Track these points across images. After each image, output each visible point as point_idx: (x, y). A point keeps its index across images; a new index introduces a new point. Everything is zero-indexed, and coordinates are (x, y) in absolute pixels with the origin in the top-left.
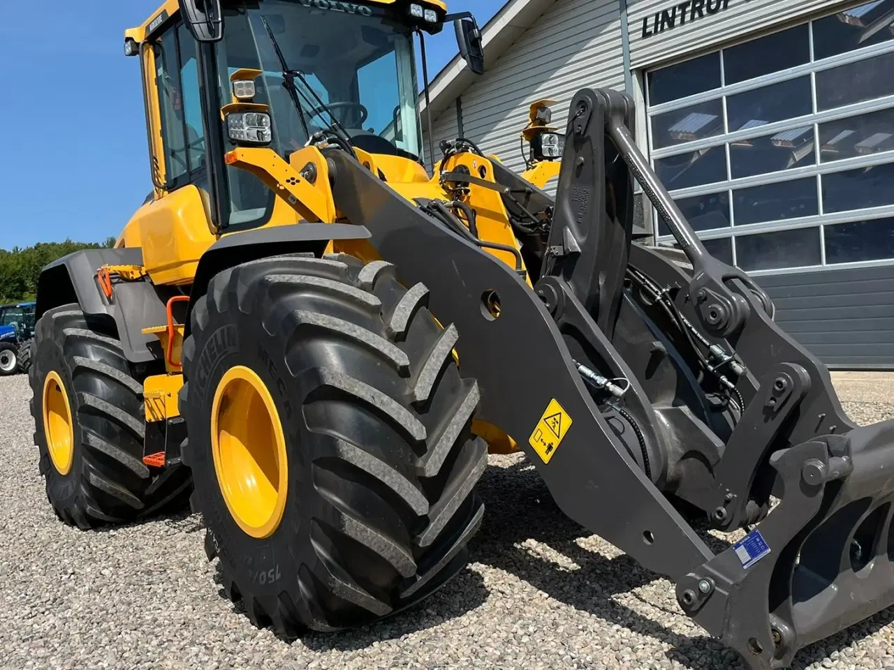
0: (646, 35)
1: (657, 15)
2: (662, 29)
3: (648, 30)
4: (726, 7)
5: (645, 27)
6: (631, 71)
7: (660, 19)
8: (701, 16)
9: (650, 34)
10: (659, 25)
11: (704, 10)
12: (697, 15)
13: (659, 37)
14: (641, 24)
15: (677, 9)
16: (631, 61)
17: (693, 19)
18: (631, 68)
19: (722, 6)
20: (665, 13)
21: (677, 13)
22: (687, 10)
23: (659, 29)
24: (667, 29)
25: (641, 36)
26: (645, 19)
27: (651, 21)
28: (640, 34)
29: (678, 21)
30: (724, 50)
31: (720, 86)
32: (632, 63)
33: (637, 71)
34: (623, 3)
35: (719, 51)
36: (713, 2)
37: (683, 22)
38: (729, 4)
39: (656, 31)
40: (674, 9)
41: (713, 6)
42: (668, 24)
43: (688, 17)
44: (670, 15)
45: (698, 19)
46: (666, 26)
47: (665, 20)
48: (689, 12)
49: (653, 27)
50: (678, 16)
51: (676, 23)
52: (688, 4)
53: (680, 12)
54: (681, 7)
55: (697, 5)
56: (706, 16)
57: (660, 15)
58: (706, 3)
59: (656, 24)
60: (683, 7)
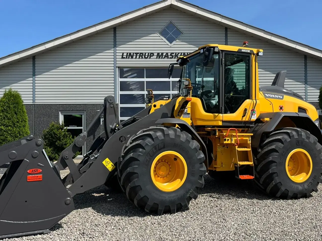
0: (123, 58)
1: (127, 53)
2: (129, 58)
3: (124, 57)
4: (150, 58)
5: (123, 55)
7: (128, 55)
8: (142, 58)
9: (124, 58)
10: (128, 56)
11: (143, 57)
12: (141, 57)
13: (127, 60)
14: (121, 54)
15: (134, 54)
16: (116, 64)
17: (139, 58)
18: (117, 66)
19: (149, 57)
20: (130, 53)
21: (134, 55)
22: (138, 55)
23: (128, 58)
24: (130, 58)
25: (121, 58)
26: (123, 53)
27: (125, 54)
28: (121, 57)
29: (134, 57)
30: (146, 69)
31: (144, 78)
32: (117, 65)
33: (118, 67)
34: (115, 46)
35: (144, 69)
36: (146, 56)
37: (136, 58)
38: (151, 57)
39: (127, 58)
40: (133, 53)
41: (146, 57)
42: (131, 57)
43: (138, 57)
44: (132, 55)
45: (141, 58)
46: (130, 57)
47: (130, 56)
48: (138, 56)
49: (126, 56)
50: (135, 56)
51: (134, 58)
52: (138, 53)
53: (135, 55)
54: (136, 53)
55: (141, 55)
56: (144, 58)
57: (129, 54)
58: (144, 55)
59: (127, 56)
60: (137, 54)
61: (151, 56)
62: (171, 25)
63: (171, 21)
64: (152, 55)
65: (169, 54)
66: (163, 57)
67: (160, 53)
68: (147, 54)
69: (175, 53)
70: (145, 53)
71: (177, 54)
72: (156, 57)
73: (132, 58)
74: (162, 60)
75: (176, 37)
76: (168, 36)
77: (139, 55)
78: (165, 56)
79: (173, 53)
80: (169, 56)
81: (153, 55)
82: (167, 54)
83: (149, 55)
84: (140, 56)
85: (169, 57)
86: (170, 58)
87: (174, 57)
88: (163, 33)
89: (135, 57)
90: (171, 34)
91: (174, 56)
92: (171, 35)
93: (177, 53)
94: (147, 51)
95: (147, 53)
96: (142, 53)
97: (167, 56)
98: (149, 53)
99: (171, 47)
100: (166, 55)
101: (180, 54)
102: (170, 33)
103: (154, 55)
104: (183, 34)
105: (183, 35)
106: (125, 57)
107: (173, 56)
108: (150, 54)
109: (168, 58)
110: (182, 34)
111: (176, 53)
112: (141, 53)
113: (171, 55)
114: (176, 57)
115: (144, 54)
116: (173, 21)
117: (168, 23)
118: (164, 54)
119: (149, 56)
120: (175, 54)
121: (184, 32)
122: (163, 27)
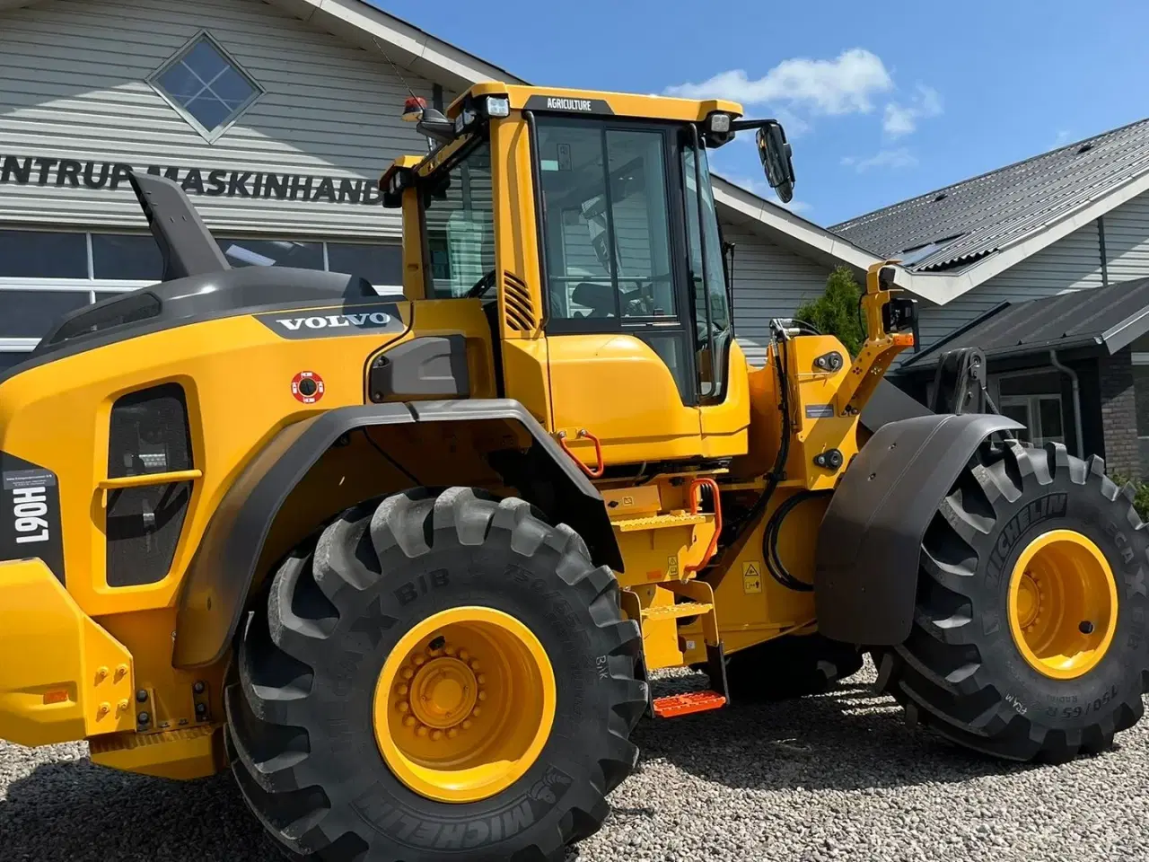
2: (5, 180)
7: (2, 165)
8: (75, 184)
10: (1, 172)
11: (80, 178)
12: (67, 181)
15: (34, 161)
17: (60, 183)
19: (108, 184)
20: (11, 159)
21: (33, 167)
22: (51, 168)
23: (1, 177)
24: (12, 182)
29: (34, 177)
30: (92, 235)
31: (86, 277)
35: (85, 234)
36: (96, 175)
37: (43, 181)
40: (28, 160)
41: (96, 179)
42: (17, 176)
43: (52, 178)
44: (21, 166)
45: (67, 185)
46: (12, 177)
47: (11, 169)
48: (53, 172)
50: (35, 171)
51: (30, 179)
52: (53, 161)
53: (39, 167)
54: (40, 160)
55: (69, 169)
56: (82, 186)
57: (3, 159)
58: (83, 170)
60: (46, 163)
61: (116, 178)
62: (206, 50)
63: (204, 30)
64: (122, 173)
65: (205, 176)
67: (164, 167)
68: (97, 169)
69: (229, 171)
70: (90, 165)
71: (240, 176)
73: (23, 178)
75: (234, 106)
76: (194, 98)
77: (56, 168)
78: (187, 184)
79: (223, 173)
80: (206, 181)
82: (195, 172)
83: (110, 172)
84: (61, 175)
85: (205, 190)
86: (211, 192)
87: (226, 191)
88: (171, 81)
89: (37, 180)
90: (207, 86)
91: (227, 186)
92: (206, 93)
93: (241, 172)
94: (98, 154)
95: (98, 162)
96: (75, 164)
97: (194, 183)
98: (106, 166)
99: (210, 146)
100: (189, 176)
101: (254, 176)
102: (201, 86)
104: (262, 92)
105: (262, 98)
107: (221, 185)
108: (116, 170)
109: (200, 192)
110: (257, 92)
111: (235, 174)
112: (65, 163)
113: (212, 180)
114: (237, 192)
115: (84, 165)
116: (217, 36)
117: (191, 41)
118: (182, 174)
119: (109, 179)
120: (229, 175)
121: (268, 87)
122: (167, 52)
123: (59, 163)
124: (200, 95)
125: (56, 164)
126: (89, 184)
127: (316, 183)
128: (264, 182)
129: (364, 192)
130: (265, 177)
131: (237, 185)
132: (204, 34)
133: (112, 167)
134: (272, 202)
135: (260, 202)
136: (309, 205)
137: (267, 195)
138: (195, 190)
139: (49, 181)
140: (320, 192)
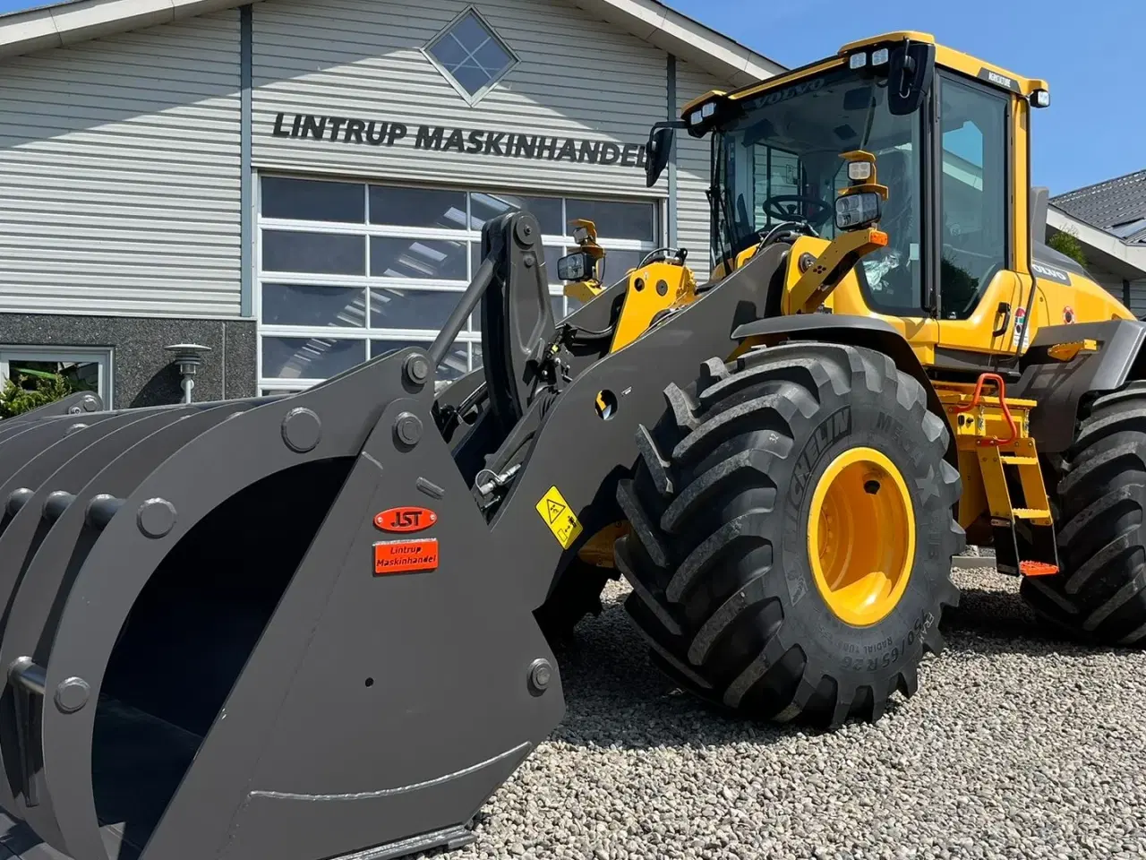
0: (278, 133)
1: (298, 117)
2: (304, 136)
3: (283, 129)
4: (390, 143)
5: (279, 123)
6: (252, 167)
7: (302, 123)
8: (359, 140)
9: (285, 134)
10: (301, 129)
11: (364, 136)
12: (353, 138)
13: (297, 142)
14: (273, 118)
15: (328, 120)
16: (252, 155)
17: (347, 139)
18: (253, 164)
19: (386, 141)
20: (310, 118)
21: (327, 125)
22: (341, 127)
23: (300, 134)
24: (310, 138)
25: (272, 132)
26: (280, 116)
27: (289, 120)
28: (271, 129)
29: (327, 134)
30: (370, 185)
31: (363, 221)
32: (253, 159)
33: (260, 170)
34: (247, 80)
35: (364, 185)
36: (377, 133)
37: (334, 138)
38: (396, 142)
39: (295, 135)
40: (323, 119)
41: (376, 137)
42: (314, 133)
43: (341, 135)
44: (317, 124)
45: (353, 142)
46: (310, 134)
47: (309, 127)
48: (343, 130)
49: (292, 128)
50: (328, 129)
51: (324, 136)
52: (343, 121)
53: (332, 126)
54: (333, 120)
55: (355, 128)
56: (365, 143)
57: (303, 119)
58: (366, 129)
59: (296, 125)
60: (337, 121)
61: (393, 136)
62: (472, 23)
63: (472, 6)
64: (398, 132)
65: (466, 135)
66: (442, 146)
67: (432, 127)
68: (378, 128)
69: (487, 131)
70: (372, 124)
71: (495, 136)
72: (414, 144)
73: (318, 135)
74: (439, 154)
75: (493, 73)
76: (459, 66)
77: (345, 126)
78: (450, 142)
79: (481, 133)
80: (466, 140)
81: (403, 134)
82: (458, 132)
83: (388, 130)
84: (349, 132)
85: (466, 148)
86: (470, 151)
87: (483, 149)
88: (441, 51)
89: (329, 136)
90: (471, 55)
91: (484, 145)
92: (470, 61)
93: (497, 132)
94: (377, 113)
95: (379, 122)
96: (360, 123)
97: (456, 141)
98: (385, 124)
99: (471, 109)
100: (453, 135)
101: (507, 137)
102: (471, 52)
103: (408, 133)
104: (517, 61)
105: (517, 66)
106: (290, 129)
107: (479, 144)
108: (393, 129)
109: (461, 149)
110: (513, 61)
111: (491, 134)
112: (353, 122)
113: (472, 139)
114: (492, 150)
115: (367, 124)
116: (482, 10)
117: (460, 16)
118: (447, 134)
119: (387, 137)
120: (486, 135)
121: (522, 56)
122: (440, 26)
123: (347, 122)
124: (465, 64)
125: (345, 123)
126: (371, 141)
127: (560, 144)
128: (515, 142)
129: (601, 153)
130: (516, 137)
131: (493, 144)
132: (471, 9)
133: (389, 126)
134: (521, 160)
135: (511, 160)
136: (552, 164)
137: (518, 154)
138: (457, 148)
139: (338, 137)
140: (563, 152)
